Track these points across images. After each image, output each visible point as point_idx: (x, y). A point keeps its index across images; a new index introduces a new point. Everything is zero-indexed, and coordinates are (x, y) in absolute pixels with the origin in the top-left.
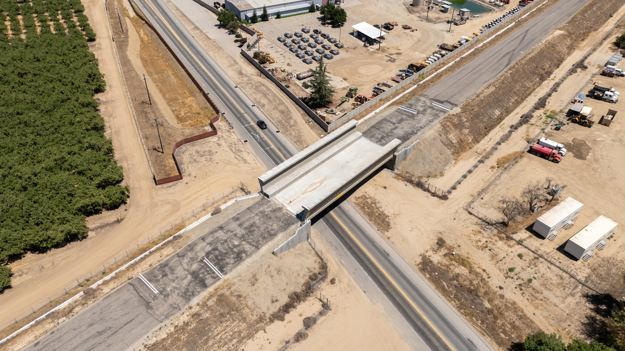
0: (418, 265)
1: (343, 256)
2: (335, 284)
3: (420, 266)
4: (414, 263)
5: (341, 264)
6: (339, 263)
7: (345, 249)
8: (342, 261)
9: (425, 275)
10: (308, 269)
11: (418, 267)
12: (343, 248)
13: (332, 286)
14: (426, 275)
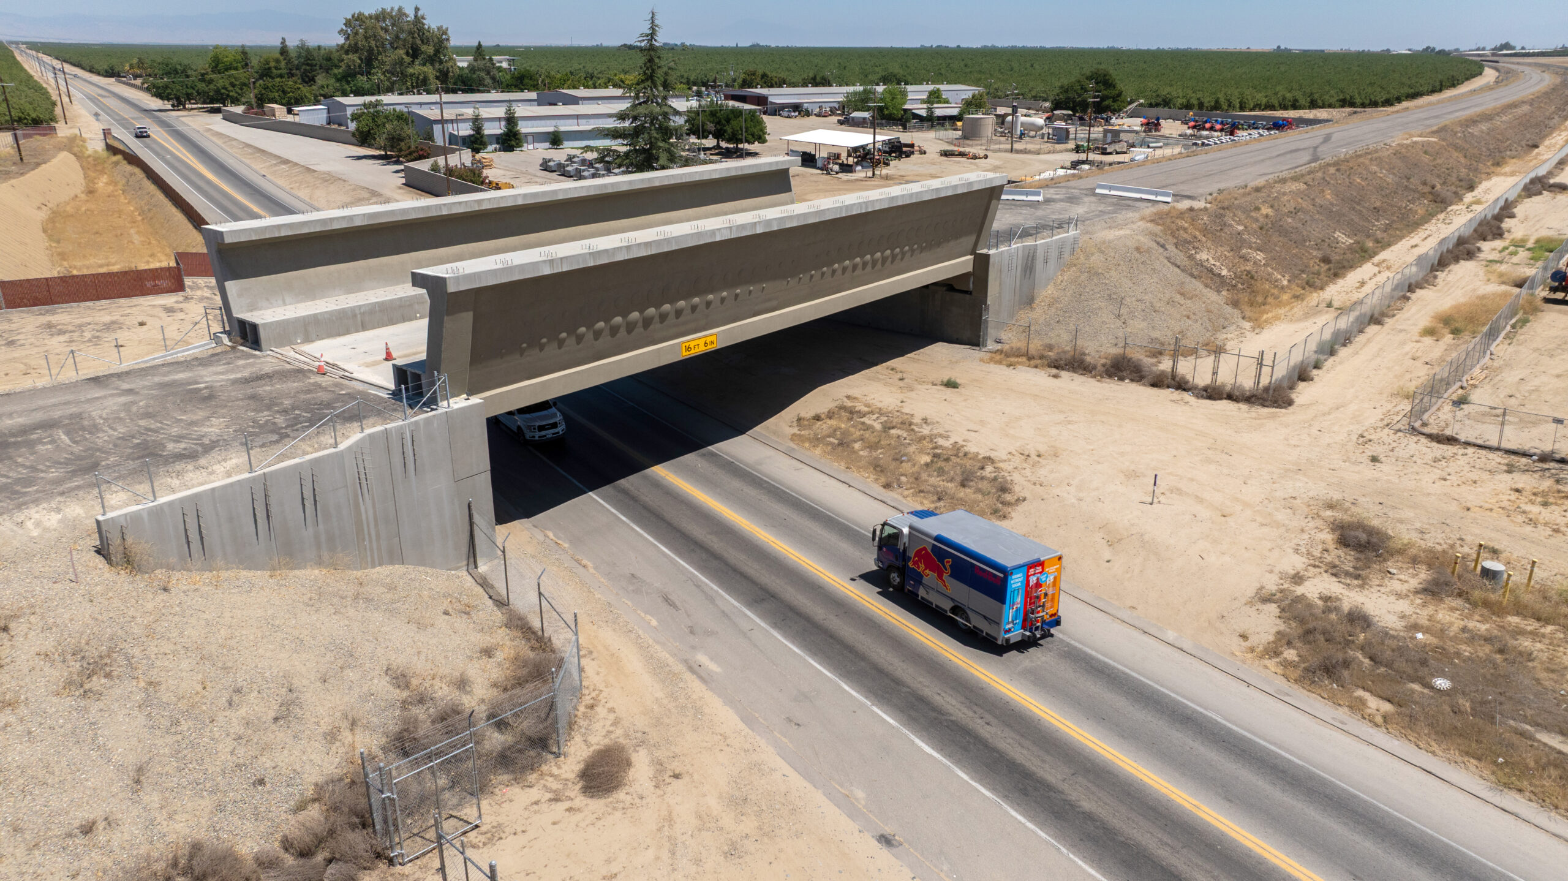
0: (1272, 651)
1: (709, 633)
2: (620, 795)
3: (1291, 654)
4: (1236, 645)
5: (688, 676)
6: (679, 668)
7: (730, 601)
8: (702, 658)
9: (1357, 707)
10: (401, 679)
11: (1271, 663)
12: (711, 599)
13: (597, 805)
14: (1363, 702)
